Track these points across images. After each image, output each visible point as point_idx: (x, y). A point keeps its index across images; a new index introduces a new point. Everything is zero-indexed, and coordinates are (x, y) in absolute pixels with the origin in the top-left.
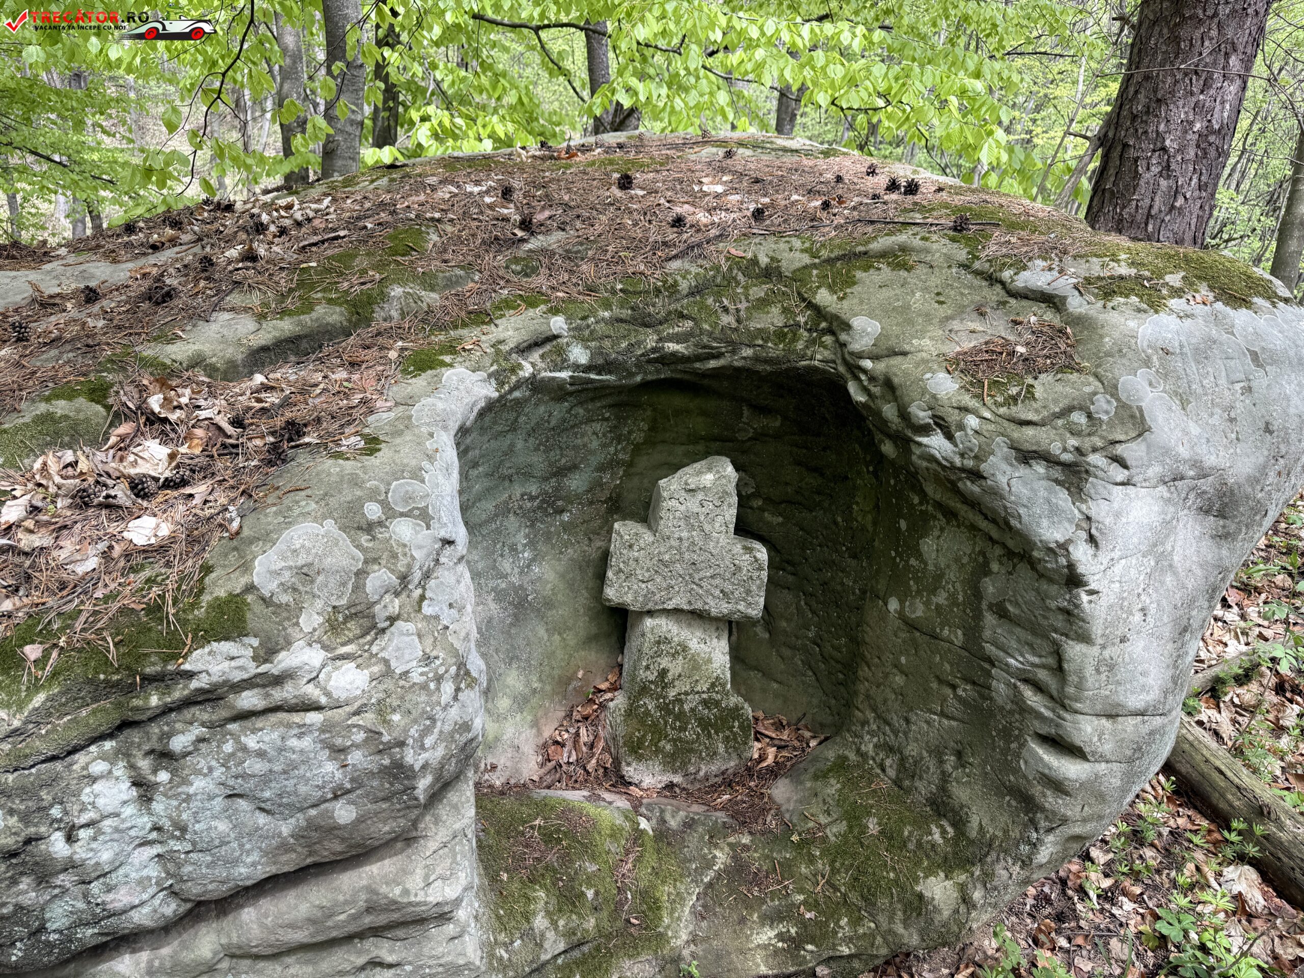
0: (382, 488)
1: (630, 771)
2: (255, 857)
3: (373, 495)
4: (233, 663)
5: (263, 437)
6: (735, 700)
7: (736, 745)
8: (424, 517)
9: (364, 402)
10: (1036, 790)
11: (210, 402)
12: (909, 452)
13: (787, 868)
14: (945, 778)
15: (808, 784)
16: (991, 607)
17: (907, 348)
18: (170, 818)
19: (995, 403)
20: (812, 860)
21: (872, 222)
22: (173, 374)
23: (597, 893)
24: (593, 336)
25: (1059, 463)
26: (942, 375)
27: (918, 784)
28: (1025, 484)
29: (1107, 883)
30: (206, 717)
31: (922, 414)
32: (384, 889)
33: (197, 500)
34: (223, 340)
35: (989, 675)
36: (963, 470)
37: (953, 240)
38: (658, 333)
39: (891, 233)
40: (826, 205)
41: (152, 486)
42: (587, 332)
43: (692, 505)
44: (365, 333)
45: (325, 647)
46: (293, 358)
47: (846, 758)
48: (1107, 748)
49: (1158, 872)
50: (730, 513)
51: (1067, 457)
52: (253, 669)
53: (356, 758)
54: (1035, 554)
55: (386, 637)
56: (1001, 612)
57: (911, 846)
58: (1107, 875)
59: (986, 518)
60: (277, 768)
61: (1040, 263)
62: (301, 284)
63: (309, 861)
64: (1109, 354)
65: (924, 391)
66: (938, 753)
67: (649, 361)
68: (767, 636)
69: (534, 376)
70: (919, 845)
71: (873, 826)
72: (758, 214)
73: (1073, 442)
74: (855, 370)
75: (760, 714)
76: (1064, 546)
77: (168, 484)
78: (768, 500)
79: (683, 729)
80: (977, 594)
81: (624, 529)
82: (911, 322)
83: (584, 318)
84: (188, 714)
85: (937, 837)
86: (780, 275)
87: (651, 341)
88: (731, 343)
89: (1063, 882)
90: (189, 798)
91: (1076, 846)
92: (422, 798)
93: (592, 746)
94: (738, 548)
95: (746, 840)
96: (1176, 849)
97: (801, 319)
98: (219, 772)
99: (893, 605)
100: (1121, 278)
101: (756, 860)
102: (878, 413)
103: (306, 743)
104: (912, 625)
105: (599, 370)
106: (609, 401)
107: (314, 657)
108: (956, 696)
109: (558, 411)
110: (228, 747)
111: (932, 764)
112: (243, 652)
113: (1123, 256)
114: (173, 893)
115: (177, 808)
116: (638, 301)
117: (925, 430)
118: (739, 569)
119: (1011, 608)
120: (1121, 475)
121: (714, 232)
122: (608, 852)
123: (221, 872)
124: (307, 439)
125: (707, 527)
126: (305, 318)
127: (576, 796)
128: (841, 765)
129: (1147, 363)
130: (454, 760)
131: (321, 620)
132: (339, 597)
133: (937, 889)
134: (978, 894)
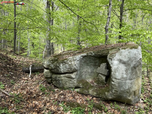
6: (104, 82)
18: (63, 67)
32: (71, 75)
38: (99, 53)
48: (116, 82)
53: (70, 67)
55: (72, 62)
60: (67, 66)
69: (90, 55)
83: (94, 52)
85: (108, 90)
88: (104, 54)
95: (98, 89)
105: (95, 55)
106: (98, 58)
112: (66, 61)
125: (103, 67)
132: (70, 60)
133: (106, 93)
134: (109, 94)
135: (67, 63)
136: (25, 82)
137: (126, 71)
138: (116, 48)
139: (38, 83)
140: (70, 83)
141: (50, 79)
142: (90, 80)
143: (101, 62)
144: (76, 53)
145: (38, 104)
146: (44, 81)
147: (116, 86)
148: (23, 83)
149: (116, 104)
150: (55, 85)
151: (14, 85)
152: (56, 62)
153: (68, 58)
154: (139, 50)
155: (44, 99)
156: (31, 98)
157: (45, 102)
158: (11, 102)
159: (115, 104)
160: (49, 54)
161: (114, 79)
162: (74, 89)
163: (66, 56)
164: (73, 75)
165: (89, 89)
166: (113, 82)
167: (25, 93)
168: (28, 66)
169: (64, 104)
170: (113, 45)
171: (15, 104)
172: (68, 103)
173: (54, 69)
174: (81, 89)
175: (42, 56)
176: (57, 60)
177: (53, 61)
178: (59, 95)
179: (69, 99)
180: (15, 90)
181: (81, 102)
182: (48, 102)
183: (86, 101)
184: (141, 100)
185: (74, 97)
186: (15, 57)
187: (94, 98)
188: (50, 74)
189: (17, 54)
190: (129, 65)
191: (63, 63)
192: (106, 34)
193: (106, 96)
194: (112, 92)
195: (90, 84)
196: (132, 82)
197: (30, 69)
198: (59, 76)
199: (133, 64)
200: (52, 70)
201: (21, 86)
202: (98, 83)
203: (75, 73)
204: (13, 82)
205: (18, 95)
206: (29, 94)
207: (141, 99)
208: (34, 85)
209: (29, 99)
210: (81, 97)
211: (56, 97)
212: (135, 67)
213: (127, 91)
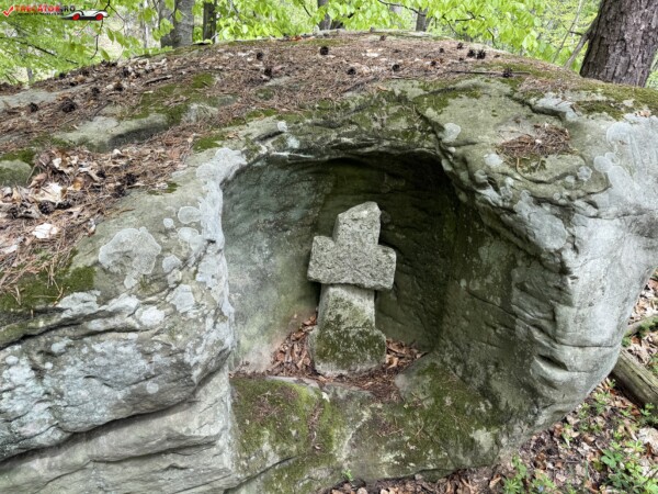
0: (174, 210)
1: (319, 367)
2: (103, 410)
3: (169, 214)
4: (85, 305)
5: (114, 182)
6: (377, 332)
7: (377, 355)
8: (198, 227)
9: (172, 165)
10: (538, 386)
11: (88, 163)
12: (473, 198)
13: (401, 422)
14: (488, 377)
15: (415, 378)
16: (516, 285)
17: (475, 140)
18: (53, 387)
19: (523, 171)
20: (414, 418)
21: (458, 72)
22: (69, 148)
23: (297, 432)
24: (301, 133)
25: (558, 205)
26: (494, 155)
27: (473, 379)
28: (539, 216)
29: (575, 435)
30: (71, 334)
31: (482, 177)
32: (176, 428)
33: (75, 215)
34: (99, 131)
35: (514, 322)
36: (504, 208)
37: (503, 82)
38: (338, 132)
39: (469, 78)
40: (434, 64)
41: (51, 207)
42: (298, 131)
43: (356, 227)
44: (176, 128)
45: (139, 297)
46: (136, 142)
47: (435, 364)
48: (579, 364)
49: (604, 430)
50: (376, 232)
51: (563, 202)
52: (97, 308)
53: (157, 358)
54: (543, 256)
55: (174, 292)
56: (523, 289)
57: (468, 413)
58: (575, 431)
59: (515, 235)
60: (113, 362)
61: (551, 94)
62: (143, 102)
63: (134, 412)
64: (588, 144)
65: (484, 164)
66: (485, 364)
67: (333, 148)
68: (395, 299)
69: (268, 154)
70: (473, 413)
71: (448, 401)
72: (396, 68)
73: (567, 193)
74: (446, 153)
75: (391, 340)
76: (559, 252)
77: (60, 206)
78: (398, 226)
79: (349, 346)
80: (509, 278)
81: (319, 240)
82: (478, 127)
83: (297, 123)
84: (61, 332)
85: (483, 408)
86: (406, 100)
87: (333, 136)
88: (378, 138)
89: (552, 433)
90: (64, 378)
91: (559, 416)
92: (195, 381)
93: (300, 354)
94: (380, 252)
95: (380, 406)
96: (614, 418)
97: (417, 125)
98: (80, 364)
99: (463, 283)
100: (598, 102)
101: (385, 417)
102: (458, 177)
103: (129, 349)
104: (473, 295)
105: (305, 152)
106: (311, 170)
107: (132, 302)
108: (496, 334)
109: (283, 175)
110: (85, 351)
111: (481, 369)
112: (91, 298)
113: (599, 90)
114: (59, 427)
115: (58, 382)
116: (327, 114)
117: (483, 186)
118: (380, 262)
119: (528, 286)
120: (593, 212)
121: (371, 77)
122: (305, 411)
123: (84, 417)
124: (137, 184)
125: (364, 240)
126: (144, 120)
127: (290, 380)
128: (432, 368)
129: (611, 149)
130: (214, 361)
131: (136, 282)
132: (147, 270)
134: (504, 440)
164: (201, 421)
191: (37, 344)
193: (482, 458)
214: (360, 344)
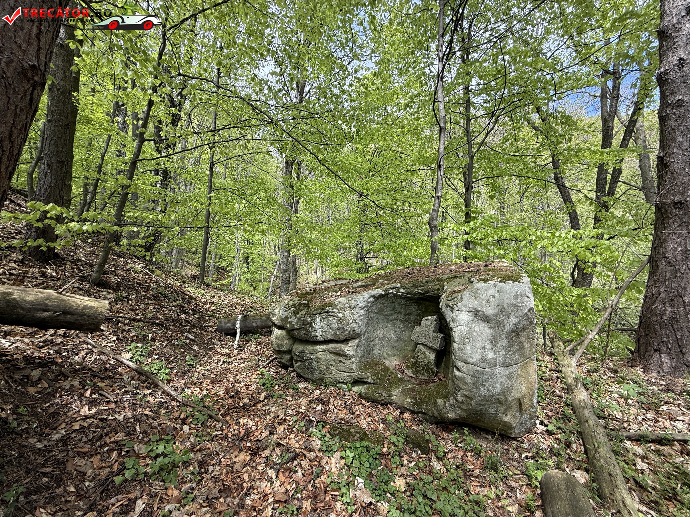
6: (433, 367)
13: (420, 392)
23: (381, 377)
24: (405, 288)
30: (327, 314)
43: (426, 322)
45: (339, 310)
48: (465, 370)
50: (433, 325)
52: (331, 310)
53: (339, 325)
55: (346, 312)
60: (332, 323)
67: (417, 294)
69: (392, 292)
79: (419, 367)
81: (416, 327)
82: (451, 287)
83: (403, 285)
87: (416, 290)
95: (417, 387)
103: (335, 321)
105: (406, 294)
106: (411, 300)
114: (322, 336)
125: (429, 328)
129: (472, 291)
133: (440, 401)
134: (447, 405)
135: (334, 314)
136: (224, 361)
137: (494, 340)
138: (460, 277)
139: (257, 365)
140: (340, 368)
141: (288, 357)
142: (393, 362)
143: (423, 313)
144: (355, 288)
145: (254, 428)
146: (271, 359)
147: (466, 383)
148: (217, 363)
149: (469, 433)
150: (300, 371)
151: (194, 370)
152: (303, 312)
153: (336, 302)
154: (524, 285)
155: (269, 413)
156: (235, 408)
157: (273, 422)
158: (184, 422)
159: (464, 434)
160: (286, 284)
161: (459, 364)
162: (350, 385)
163: (330, 294)
164: (348, 349)
165: (392, 386)
166: (458, 370)
167: (221, 393)
168: (231, 317)
169: (324, 430)
170: (452, 268)
171: (193, 426)
172: (335, 428)
173: (297, 329)
174: (370, 386)
175: (268, 289)
176: (306, 305)
177: (296, 308)
178: (310, 401)
179: (337, 416)
180: (194, 384)
181: (369, 425)
182: (280, 424)
183: (385, 421)
184: (538, 426)
185: (351, 409)
186: (203, 292)
187: (407, 415)
188: (286, 341)
189: (208, 285)
190: (500, 325)
191: (322, 315)
192: (433, 240)
193: (440, 411)
194: (456, 400)
195: (394, 372)
196: (511, 373)
197: (238, 326)
198: (310, 348)
199: (511, 324)
200: (292, 333)
201: (212, 372)
202: (416, 372)
203: (353, 343)
204: (191, 362)
205: (201, 400)
206: (232, 397)
207: (538, 422)
208: (245, 369)
209: (231, 411)
210: (369, 411)
211: (303, 407)
212: (516, 332)
213: (498, 399)
214: (423, 368)
